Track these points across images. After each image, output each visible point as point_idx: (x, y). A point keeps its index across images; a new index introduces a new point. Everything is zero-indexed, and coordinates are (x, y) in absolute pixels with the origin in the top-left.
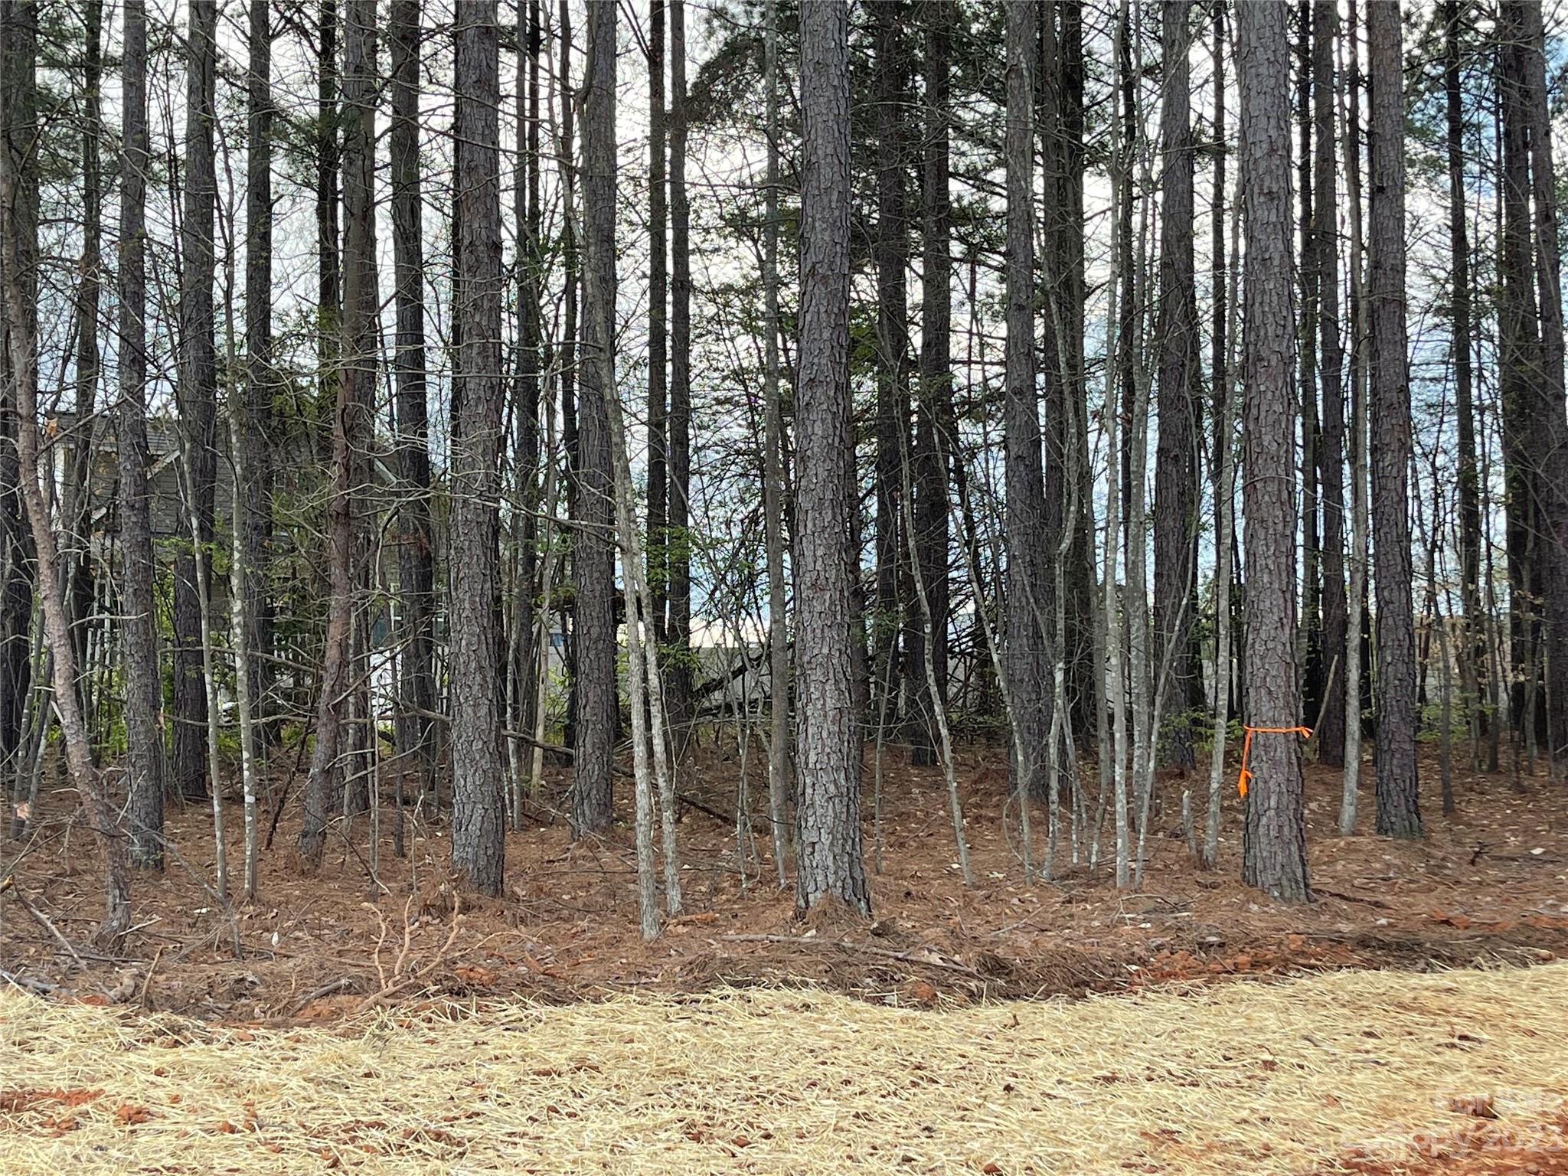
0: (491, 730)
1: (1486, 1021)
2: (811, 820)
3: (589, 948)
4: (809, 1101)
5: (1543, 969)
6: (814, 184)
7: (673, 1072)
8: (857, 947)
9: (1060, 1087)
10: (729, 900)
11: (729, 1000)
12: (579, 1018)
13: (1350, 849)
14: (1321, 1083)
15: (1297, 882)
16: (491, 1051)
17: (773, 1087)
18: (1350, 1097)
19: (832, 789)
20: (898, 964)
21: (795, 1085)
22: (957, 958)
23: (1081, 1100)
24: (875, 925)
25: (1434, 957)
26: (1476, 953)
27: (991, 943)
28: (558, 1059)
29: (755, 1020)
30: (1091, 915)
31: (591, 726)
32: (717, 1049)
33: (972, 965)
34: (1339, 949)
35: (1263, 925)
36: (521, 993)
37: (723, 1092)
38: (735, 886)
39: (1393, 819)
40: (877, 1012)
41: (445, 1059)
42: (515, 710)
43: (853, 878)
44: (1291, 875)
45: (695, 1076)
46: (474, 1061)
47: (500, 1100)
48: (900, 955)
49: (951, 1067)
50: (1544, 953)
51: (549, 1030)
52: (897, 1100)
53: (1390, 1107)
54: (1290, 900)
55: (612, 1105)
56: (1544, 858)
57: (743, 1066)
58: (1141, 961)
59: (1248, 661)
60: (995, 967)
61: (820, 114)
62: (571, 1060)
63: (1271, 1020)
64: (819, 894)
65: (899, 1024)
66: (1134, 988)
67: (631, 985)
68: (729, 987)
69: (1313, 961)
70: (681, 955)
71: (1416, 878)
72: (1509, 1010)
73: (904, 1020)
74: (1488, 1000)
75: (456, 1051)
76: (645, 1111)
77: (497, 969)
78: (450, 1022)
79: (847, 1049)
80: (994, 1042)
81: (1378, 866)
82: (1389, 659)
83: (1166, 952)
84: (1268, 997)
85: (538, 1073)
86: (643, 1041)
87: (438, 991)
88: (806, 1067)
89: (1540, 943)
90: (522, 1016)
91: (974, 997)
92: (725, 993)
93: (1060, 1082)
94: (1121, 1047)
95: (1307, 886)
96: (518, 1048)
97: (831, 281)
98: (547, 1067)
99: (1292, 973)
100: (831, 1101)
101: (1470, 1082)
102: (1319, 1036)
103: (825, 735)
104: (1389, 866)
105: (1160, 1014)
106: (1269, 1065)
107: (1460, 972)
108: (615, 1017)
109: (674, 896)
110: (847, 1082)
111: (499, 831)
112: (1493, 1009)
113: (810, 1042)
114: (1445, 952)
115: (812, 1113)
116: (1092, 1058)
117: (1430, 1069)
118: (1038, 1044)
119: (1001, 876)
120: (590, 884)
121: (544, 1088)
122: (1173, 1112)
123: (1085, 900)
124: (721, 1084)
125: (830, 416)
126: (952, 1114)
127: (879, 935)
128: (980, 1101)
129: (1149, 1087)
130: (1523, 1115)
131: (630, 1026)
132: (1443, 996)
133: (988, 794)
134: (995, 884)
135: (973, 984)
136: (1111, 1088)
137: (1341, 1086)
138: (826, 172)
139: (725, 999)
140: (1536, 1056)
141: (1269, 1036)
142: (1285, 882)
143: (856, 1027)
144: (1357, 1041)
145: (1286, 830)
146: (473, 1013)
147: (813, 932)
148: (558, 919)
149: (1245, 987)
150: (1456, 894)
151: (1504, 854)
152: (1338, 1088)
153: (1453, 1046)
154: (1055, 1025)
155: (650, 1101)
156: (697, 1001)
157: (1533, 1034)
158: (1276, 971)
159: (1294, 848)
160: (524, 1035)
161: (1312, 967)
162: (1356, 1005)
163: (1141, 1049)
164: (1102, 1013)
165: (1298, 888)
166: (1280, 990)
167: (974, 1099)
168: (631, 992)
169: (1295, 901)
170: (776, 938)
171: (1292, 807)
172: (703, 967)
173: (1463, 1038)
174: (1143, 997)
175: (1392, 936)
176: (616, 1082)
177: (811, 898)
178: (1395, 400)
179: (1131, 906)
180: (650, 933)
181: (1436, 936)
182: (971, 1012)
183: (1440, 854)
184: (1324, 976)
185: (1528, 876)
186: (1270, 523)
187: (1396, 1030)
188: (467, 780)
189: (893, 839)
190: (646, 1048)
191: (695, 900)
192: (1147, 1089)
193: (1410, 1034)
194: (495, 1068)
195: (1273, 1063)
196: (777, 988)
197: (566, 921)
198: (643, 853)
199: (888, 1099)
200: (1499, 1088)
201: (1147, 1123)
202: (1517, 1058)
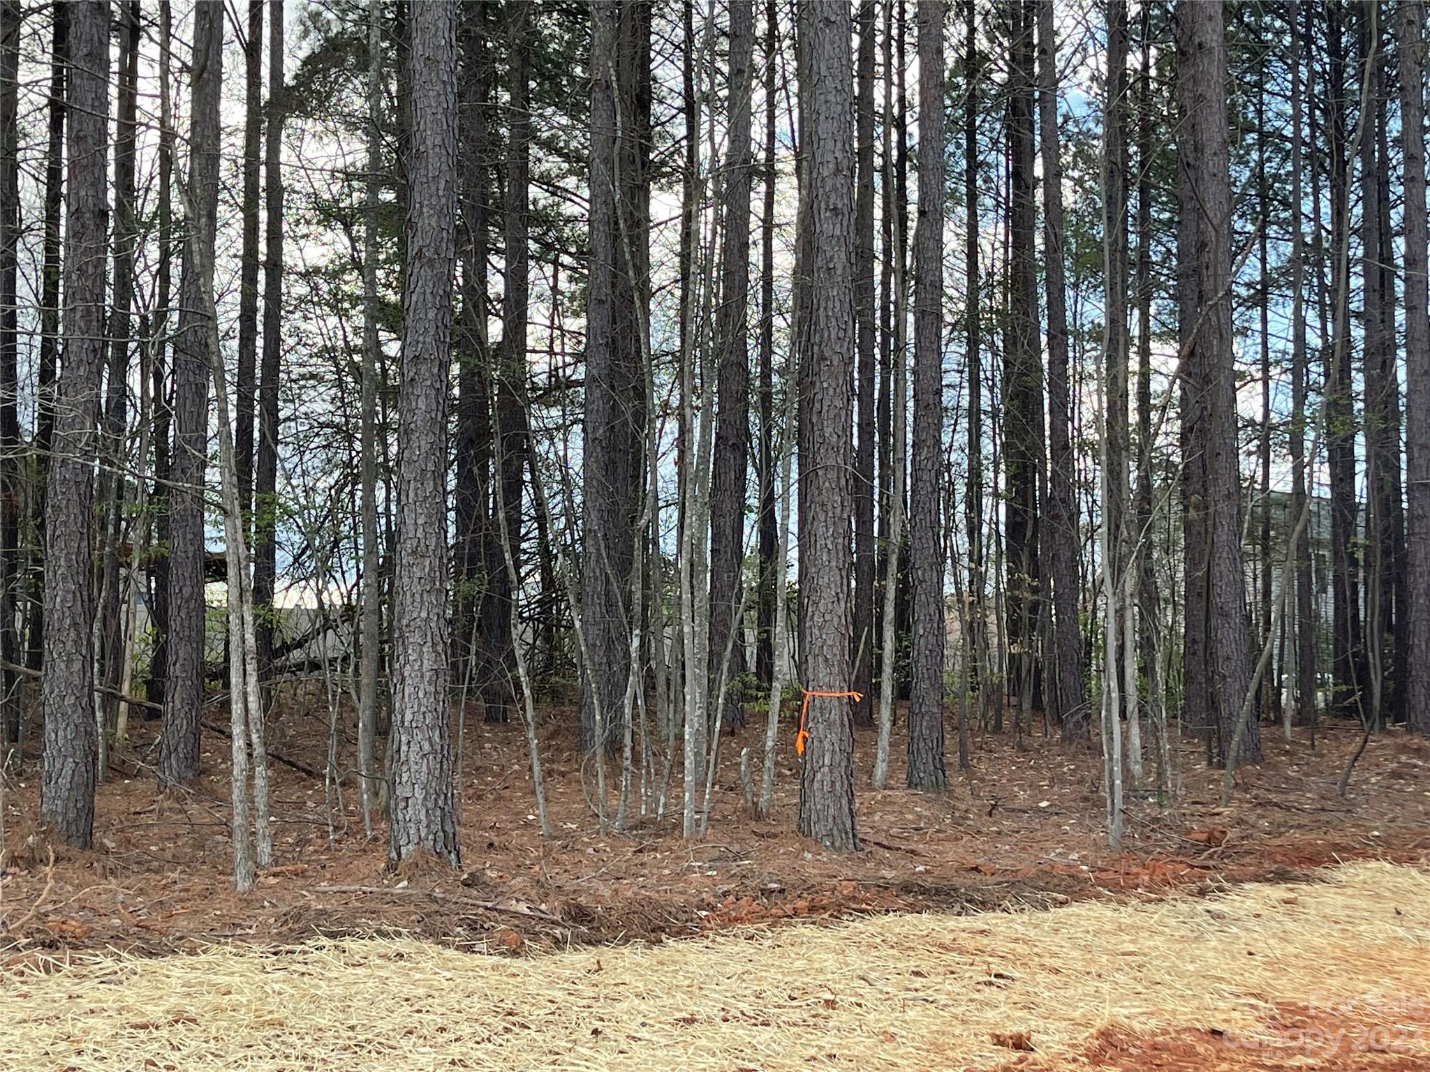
0: (83, 687)
1: (1018, 960)
2: (405, 777)
3: (182, 900)
4: (406, 1049)
5: (1062, 911)
6: (423, 172)
7: (271, 1024)
8: (448, 897)
9: (644, 1029)
10: (316, 851)
11: (325, 951)
12: (175, 970)
13: (886, 801)
14: (878, 1021)
15: (846, 833)
16: (85, 1004)
17: (370, 1037)
18: (904, 1033)
19: (426, 746)
20: (487, 913)
21: (391, 1033)
22: (543, 907)
23: (663, 1041)
24: (465, 876)
25: (967, 901)
26: (1004, 898)
27: (575, 892)
28: (155, 1012)
29: (350, 970)
30: (660, 864)
31: (180, 682)
32: (314, 999)
33: (557, 913)
34: (886, 894)
35: (817, 872)
36: (115, 945)
37: (321, 1043)
38: (321, 837)
39: (922, 775)
40: (468, 959)
41: (40, 1013)
42: (102, 666)
43: (444, 831)
44: (841, 826)
45: (293, 1027)
46: (69, 1015)
47: (97, 1055)
48: (489, 905)
49: (542, 1012)
50: (1061, 897)
51: (144, 983)
52: (490, 1046)
53: (940, 1042)
54: (840, 849)
55: (210, 1057)
56: (1050, 810)
57: (341, 1016)
58: (712, 908)
59: (808, 632)
60: (579, 915)
61: (430, 106)
62: (168, 1012)
63: (830, 960)
64: (410, 847)
65: (490, 972)
66: (705, 933)
67: (226, 937)
68: (324, 938)
69: (864, 906)
70: (275, 906)
71: (943, 828)
72: (1036, 950)
73: (494, 968)
74: (1016, 940)
75: (50, 1005)
76: (244, 1063)
77: (89, 921)
78: (43, 975)
79: (441, 996)
80: (580, 987)
81: (910, 817)
82: (921, 632)
83: (731, 898)
84: (826, 940)
85: (136, 1027)
86: (241, 992)
87: (30, 944)
88: (403, 1015)
89: (1056, 888)
90: (117, 968)
91: (559, 944)
92: (320, 943)
93: (644, 1025)
94: (695, 989)
95: (854, 836)
96: (114, 1002)
97: (437, 265)
98: (145, 1020)
99: (845, 917)
100: (427, 1049)
101: (1008, 1017)
102: (873, 975)
103: (421, 695)
104: (920, 817)
105: (730, 956)
106: (830, 1004)
107: (991, 915)
108: (211, 968)
109: (264, 848)
110: (442, 1030)
111: (89, 786)
112: (1021, 949)
113: (405, 991)
114: (978, 897)
115: (410, 1061)
116: (671, 1001)
117: (972, 1006)
118: (622, 988)
119: (574, 826)
120: (177, 835)
121: (142, 1042)
122: (749, 1051)
123: (655, 850)
124: (320, 1034)
125: (433, 392)
126: (544, 1058)
127: (468, 885)
128: (570, 1045)
129: (725, 1028)
130: (1057, 1048)
131: (227, 978)
132: (978, 937)
133: (560, 750)
134: (569, 834)
135: (558, 932)
136: (691, 1030)
137: (896, 1023)
138: (434, 162)
139: (319, 949)
140: (1062, 992)
141: (829, 976)
142: (835, 832)
143: (449, 975)
144: (906, 978)
145: (838, 784)
146: (67, 966)
147: (405, 883)
148: (148, 870)
149: (805, 931)
150: (978, 843)
151: (1016, 806)
152: (893, 1025)
153: (991, 984)
154: (636, 969)
155: (249, 1052)
156: (293, 952)
157: (1057, 971)
158: (831, 916)
159: (844, 802)
160: (120, 988)
161: (862, 911)
162: (903, 946)
163: (715, 990)
164: (678, 957)
165: (848, 838)
166: (836, 933)
167: (564, 1044)
168: (226, 943)
169: (844, 849)
170: (369, 889)
171: (844, 764)
172: (298, 918)
173: (998, 976)
174: (713, 941)
175: (929, 882)
176: (214, 1034)
177: (403, 850)
178: (931, 402)
179: (698, 855)
180: (243, 885)
181: (969, 882)
182: (557, 958)
183: (963, 807)
184: (874, 919)
185: (1038, 827)
186: (830, 507)
187: (941, 969)
188: (57, 735)
189: (471, 791)
190: (244, 1000)
191: (284, 852)
192: (724, 1030)
193: (952, 973)
194: (91, 1021)
195: (833, 1002)
196: (371, 938)
197: (156, 872)
198: (239, 808)
199: (483, 1045)
200: (1033, 1023)
201: (726, 1063)
202: (1046, 994)
